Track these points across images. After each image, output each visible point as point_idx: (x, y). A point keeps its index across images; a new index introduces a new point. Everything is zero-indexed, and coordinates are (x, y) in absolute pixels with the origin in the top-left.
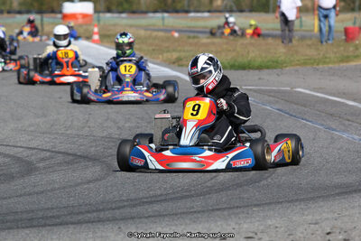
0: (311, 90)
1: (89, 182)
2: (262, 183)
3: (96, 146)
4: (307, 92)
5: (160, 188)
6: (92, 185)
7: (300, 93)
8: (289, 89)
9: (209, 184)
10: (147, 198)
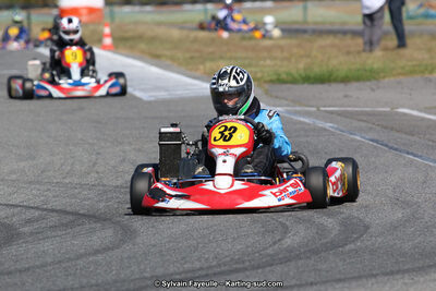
0: (420, 111)
1: (97, 252)
2: (347, 247)
3: (108, 200)
4: (415, 113)
5: (199, 260)
6: (100, 257)
7: (405, 114)
8: (388, 109)
9: (270, 251)
10: (180, 274)
